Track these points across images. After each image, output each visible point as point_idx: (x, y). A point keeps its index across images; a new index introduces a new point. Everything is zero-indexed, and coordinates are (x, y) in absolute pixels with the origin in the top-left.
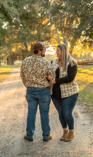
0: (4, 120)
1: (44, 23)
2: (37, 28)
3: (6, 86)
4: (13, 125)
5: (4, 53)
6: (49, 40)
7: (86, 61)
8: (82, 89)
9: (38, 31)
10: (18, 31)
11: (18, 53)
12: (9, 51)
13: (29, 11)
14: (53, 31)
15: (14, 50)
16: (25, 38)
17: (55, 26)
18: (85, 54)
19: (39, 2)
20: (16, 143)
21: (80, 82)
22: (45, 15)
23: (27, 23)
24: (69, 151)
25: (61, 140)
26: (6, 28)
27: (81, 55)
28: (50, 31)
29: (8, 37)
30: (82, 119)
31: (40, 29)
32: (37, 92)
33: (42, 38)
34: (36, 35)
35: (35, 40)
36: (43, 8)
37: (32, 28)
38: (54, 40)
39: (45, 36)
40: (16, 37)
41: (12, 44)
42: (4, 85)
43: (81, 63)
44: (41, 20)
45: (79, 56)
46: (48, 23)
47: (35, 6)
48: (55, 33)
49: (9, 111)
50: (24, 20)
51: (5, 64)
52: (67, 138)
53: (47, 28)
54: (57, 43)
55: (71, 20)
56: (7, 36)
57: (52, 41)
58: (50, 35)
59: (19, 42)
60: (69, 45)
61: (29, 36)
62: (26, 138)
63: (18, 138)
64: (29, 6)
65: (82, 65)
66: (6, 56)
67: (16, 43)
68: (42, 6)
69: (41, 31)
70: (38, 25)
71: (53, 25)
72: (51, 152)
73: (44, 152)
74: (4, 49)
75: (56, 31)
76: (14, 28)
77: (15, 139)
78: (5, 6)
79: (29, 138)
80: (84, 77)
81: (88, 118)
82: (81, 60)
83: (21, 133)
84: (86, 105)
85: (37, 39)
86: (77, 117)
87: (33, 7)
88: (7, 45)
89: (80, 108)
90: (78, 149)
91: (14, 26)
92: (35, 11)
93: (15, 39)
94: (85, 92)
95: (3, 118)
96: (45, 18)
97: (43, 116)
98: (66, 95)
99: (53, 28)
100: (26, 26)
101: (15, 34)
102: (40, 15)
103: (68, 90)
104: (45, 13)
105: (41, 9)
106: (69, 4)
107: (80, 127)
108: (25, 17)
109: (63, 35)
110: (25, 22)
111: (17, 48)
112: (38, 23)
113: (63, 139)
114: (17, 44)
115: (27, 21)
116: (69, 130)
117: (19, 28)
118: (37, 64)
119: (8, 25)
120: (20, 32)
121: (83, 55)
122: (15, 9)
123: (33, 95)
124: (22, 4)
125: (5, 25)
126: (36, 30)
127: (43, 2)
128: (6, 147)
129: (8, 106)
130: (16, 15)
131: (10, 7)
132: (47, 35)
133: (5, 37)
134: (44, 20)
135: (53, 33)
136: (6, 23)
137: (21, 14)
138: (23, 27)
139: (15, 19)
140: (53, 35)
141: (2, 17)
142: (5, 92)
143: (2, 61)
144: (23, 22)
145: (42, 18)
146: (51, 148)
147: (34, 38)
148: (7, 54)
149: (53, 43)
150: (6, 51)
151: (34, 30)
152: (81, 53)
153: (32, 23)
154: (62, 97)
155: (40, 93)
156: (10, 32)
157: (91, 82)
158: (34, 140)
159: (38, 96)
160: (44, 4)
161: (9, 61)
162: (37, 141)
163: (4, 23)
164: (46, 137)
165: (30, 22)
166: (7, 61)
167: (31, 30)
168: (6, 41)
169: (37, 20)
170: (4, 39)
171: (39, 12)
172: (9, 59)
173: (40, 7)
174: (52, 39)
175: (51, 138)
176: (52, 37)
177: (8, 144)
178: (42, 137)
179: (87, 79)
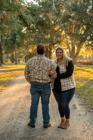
0: (14, 109)
1: (56, 29)
2: (50, 33)
3: (20, 80)
4: (21, 113)
5: (23, 53)
6: (60, 43)
7: (90, 61)
8: (83, 84)
9: (51, 36)
10: (35, 35)
11: (34, 53)
12: (27, 51)
13: (44, 19)
14: (63, 36)
15: (30, 51)
16: (40, 41)
17: (65, 32)
18: (90, 56)
19: (53, 12)
20: (21, 128)
21: (82, 79)
22: (57, 22)
23: (42, 29)
24: (64, 137)
25: (59, 127)
26: (25, 32)
27: (86, 57)
28: (61, 36)
29: (26, 40)
30: (79, 110)
31: (52, 34)
32: (41, 86)
33: (54, 41)
34: (49, 39)
35: (48, 43)
36: (56, 17)
37: (46, 33)
38: (64, 43)
39: (56, 40)
40: (32, 40)
41: (29, 46)
42: (19, 79)
43: (86, 63)
44: (54, 27)
45: (84, 57)
46: (59, 29)
47: (49, 15)
48: (65, 38)
49: (19, 101)
50: (39, 26)
51: (23, 62)
52: (63, 126)
53: (59, 33)
54: (66, 46)
55: (78, 27)
56: (26, 38)
57: (62, 44)
58: (61, 39)
59: (35, 44)
60: (76, 48)
61: (43, 40)
62: (29, 125)
63: (23, 124)
64: (44, 15)
65: (86, 65)
66: (24, 55)
67: (32, 44)
68: (55, 15)
69: (54, 36)
70: (51, 30)
71: (64, 31)
72: (48, 137)
73: (42, 137)
74: (23, 49)
75: (65, 36)
76: (32, 32)
77: (21, 126)
78: (23, 14)
79: (32, 124)
80: (87, 75)
81: (84, 109)
82: (86, 61)
83: (26, 121)
84: (84, 98)
85: (50, 42)
86: (75, 108)
87: (47, 16)
88: (25, 46)
89: (79, 101)
90: (71, 136)
91: (32, 31)
92: (48, 19)
93: (32, 41)
94: (85, 87)
95: (14, 107)
96: (57, 25)
97: (45, 107)
98: (65, 89)
99: (63, 33)
100: (41, 31)
101: (32, 37)
102: (53, 22)
103: (67, 84)
104: (57, 21)
105: (54, 17)
106: (77, 14)
107: (76, 117)
108: (41, 24)
109: (71, 39)
110: (40, 28)
111: (33, 49)
112: (51, 29)
113: (60, 126)
114: (33, 46)
115: (42, 27)
116: (65, 119)
117: (36, 33)
118: (43, 62)
119: (26, 30)
120: (36, 36)
121: (88, 56)
122: (31, 17)
123: (38, 89)
124: (38, 13)
125: (24, 30)
126: (49, 34)
127: (56, 12)
128: (12, 132)
129: (19, 97)
130: (32, 22)
131: (27, 15)
132: (58, 39)
133: (24, 39)
134: (56, 26)
135: (63, 37)
136: (25, 28)
137: (37, 21)
138: (39, 32)
139: (32, 25)
140: (63, 39)
141: (21, 23)
142: (19, 85)
143: (21, 59)
144: (39, 28)
145: (54, 25)
146: (49, 134)
147: (47, 41)
148: (26, 54)
149: (63, 46)
150: (24, 51)
151: (47, 35)
152: (86, 54)
153: (46, 29)
154: (62, 90)
155: (44, 87)
156: (28, 36)
157: (91, 79)
158: (36, 127)
159: (42, 89)
160: (56, 13)
161: (27, 59)
162: (38, 128)
163: (23, 28)
164: (46, 125)
165: (45, 28)
166: (25, 60)
167: (45, 34)
168: (25, 43)
169: (50, 27)
170: (23, 42)
171: (52, 20)
172: (27, 58)
173: (53, 15)
174: (62, 42)
175: (50, 126)
176: (63, 40)
177: (13, 130)
178: (43, 124)
179: (88, 76)
